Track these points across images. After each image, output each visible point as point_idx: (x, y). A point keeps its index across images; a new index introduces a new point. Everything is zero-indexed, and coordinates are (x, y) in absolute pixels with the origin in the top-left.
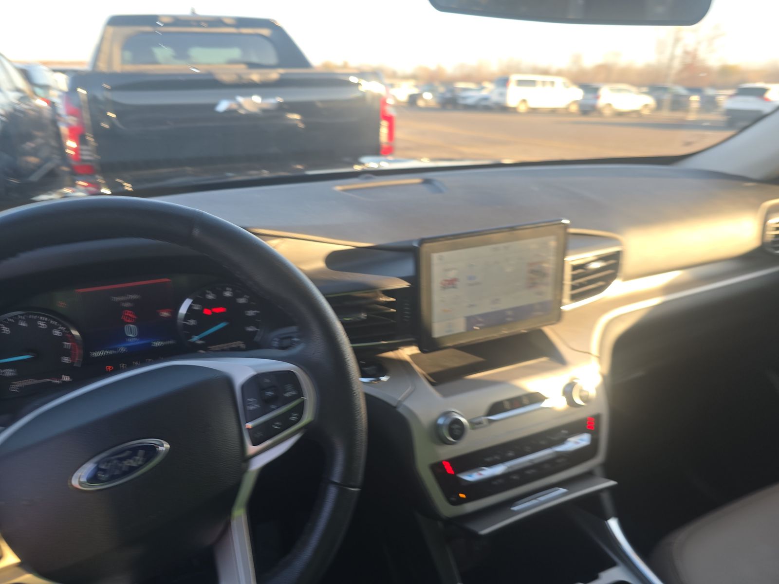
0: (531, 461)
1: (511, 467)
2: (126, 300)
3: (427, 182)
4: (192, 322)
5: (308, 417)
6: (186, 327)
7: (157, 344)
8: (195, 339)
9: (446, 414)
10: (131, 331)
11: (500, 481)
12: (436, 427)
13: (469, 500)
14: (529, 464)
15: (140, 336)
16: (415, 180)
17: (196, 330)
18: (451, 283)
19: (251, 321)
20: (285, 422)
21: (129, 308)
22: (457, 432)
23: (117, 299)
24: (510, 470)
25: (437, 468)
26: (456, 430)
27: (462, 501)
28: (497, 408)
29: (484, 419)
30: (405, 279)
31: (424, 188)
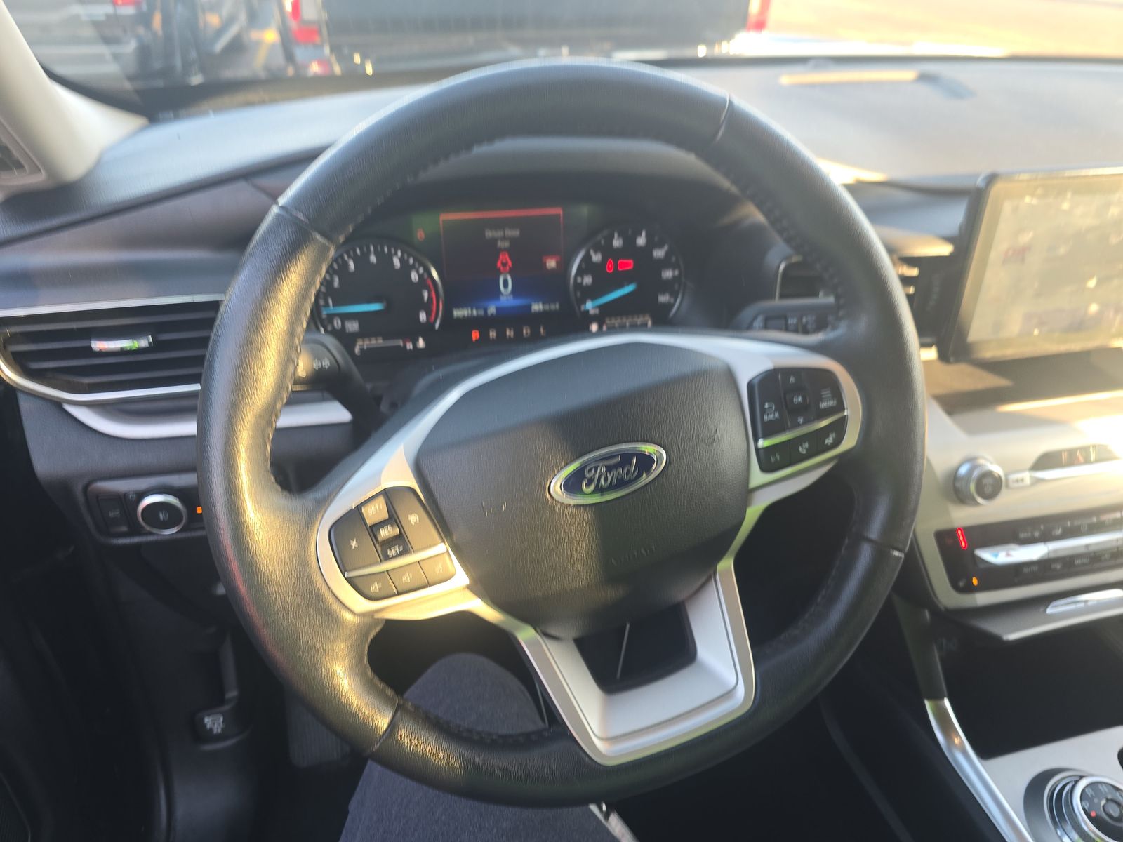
0: (1087, 546)
1: (1055, 551)
2: (503, 237)
3: (924, 78)
4: (588, 280)
5: (850, 441)
6: (578, 286)
7: (537, 307)
8: (590, 306)
9: (971, 460)
10: (506, 285)
11: (1035, 568)
12: (953, 477)
13: (984, 587)
14: (1083, 550)
15: (515, 292)
16: (906, 74)
17: (592, 293)
18: (1020, 254)
19: (667, 286)
20: (817, 443)
21: (505, 250)
22: (988, 490)
23: (489, 234)
24: (1052, 556)
25: (946, 538)
26: (990, 486)
27: (969, 589)
28: (1047, 461)
29: (1027, 476)
30: (949, 239)
31: (925, 90)
